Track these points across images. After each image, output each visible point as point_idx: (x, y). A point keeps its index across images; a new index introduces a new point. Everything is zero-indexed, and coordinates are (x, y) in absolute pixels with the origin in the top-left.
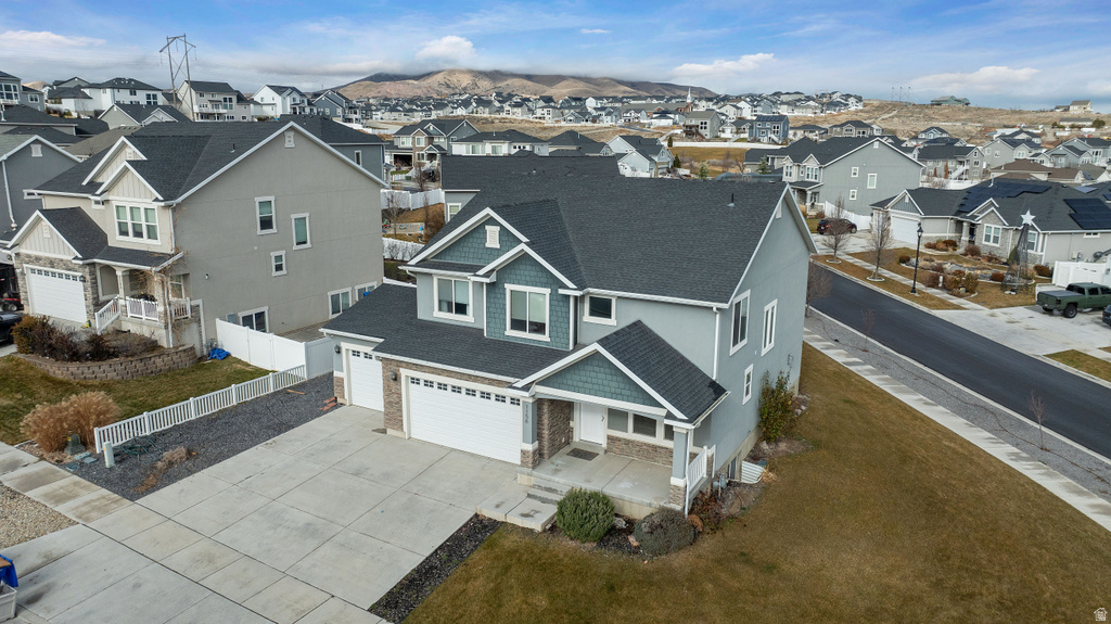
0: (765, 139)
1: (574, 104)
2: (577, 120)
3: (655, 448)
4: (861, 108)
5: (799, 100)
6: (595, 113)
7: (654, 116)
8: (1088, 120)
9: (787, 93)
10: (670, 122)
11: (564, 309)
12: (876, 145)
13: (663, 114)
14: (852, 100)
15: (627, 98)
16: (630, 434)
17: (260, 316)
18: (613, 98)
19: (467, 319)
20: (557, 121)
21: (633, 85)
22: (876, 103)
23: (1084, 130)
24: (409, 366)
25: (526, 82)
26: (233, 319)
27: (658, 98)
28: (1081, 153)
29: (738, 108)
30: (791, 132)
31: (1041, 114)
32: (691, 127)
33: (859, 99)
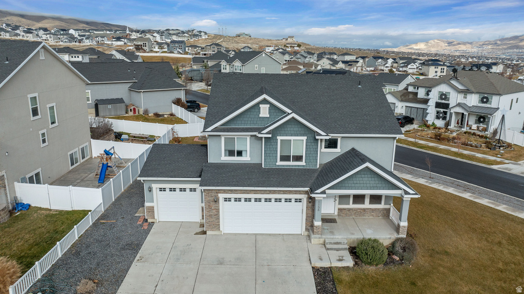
0: (176, 52)
1: (62, 32)
2: (70, 42)
3: (364, 210)
4: (207, 37)
5: (179, 33)
6: (79, 38)
7: (114, 40)
8: (295, 44)
9: (173, 30)
10: (122, 43)
11: (314, 147)
12: (264, 55)
13: (118, 39)
14: (202, 34)
15: (92, 30)
16: (351, 206)
17: (37, 175)
18: (83, 30)
19: (246, 158)
20: (57, 42)
21: (87, 23)
22: (213, 35)
23: (295, 48)
24: (225, 192)
25: (20, 19)
26: (23, 180)
27: (109, 31)
28: (306, 57)
29: (154, 36)
30: (187, 48)
31: (278, 41)
32: (138, 46)
33: (206, 33)
